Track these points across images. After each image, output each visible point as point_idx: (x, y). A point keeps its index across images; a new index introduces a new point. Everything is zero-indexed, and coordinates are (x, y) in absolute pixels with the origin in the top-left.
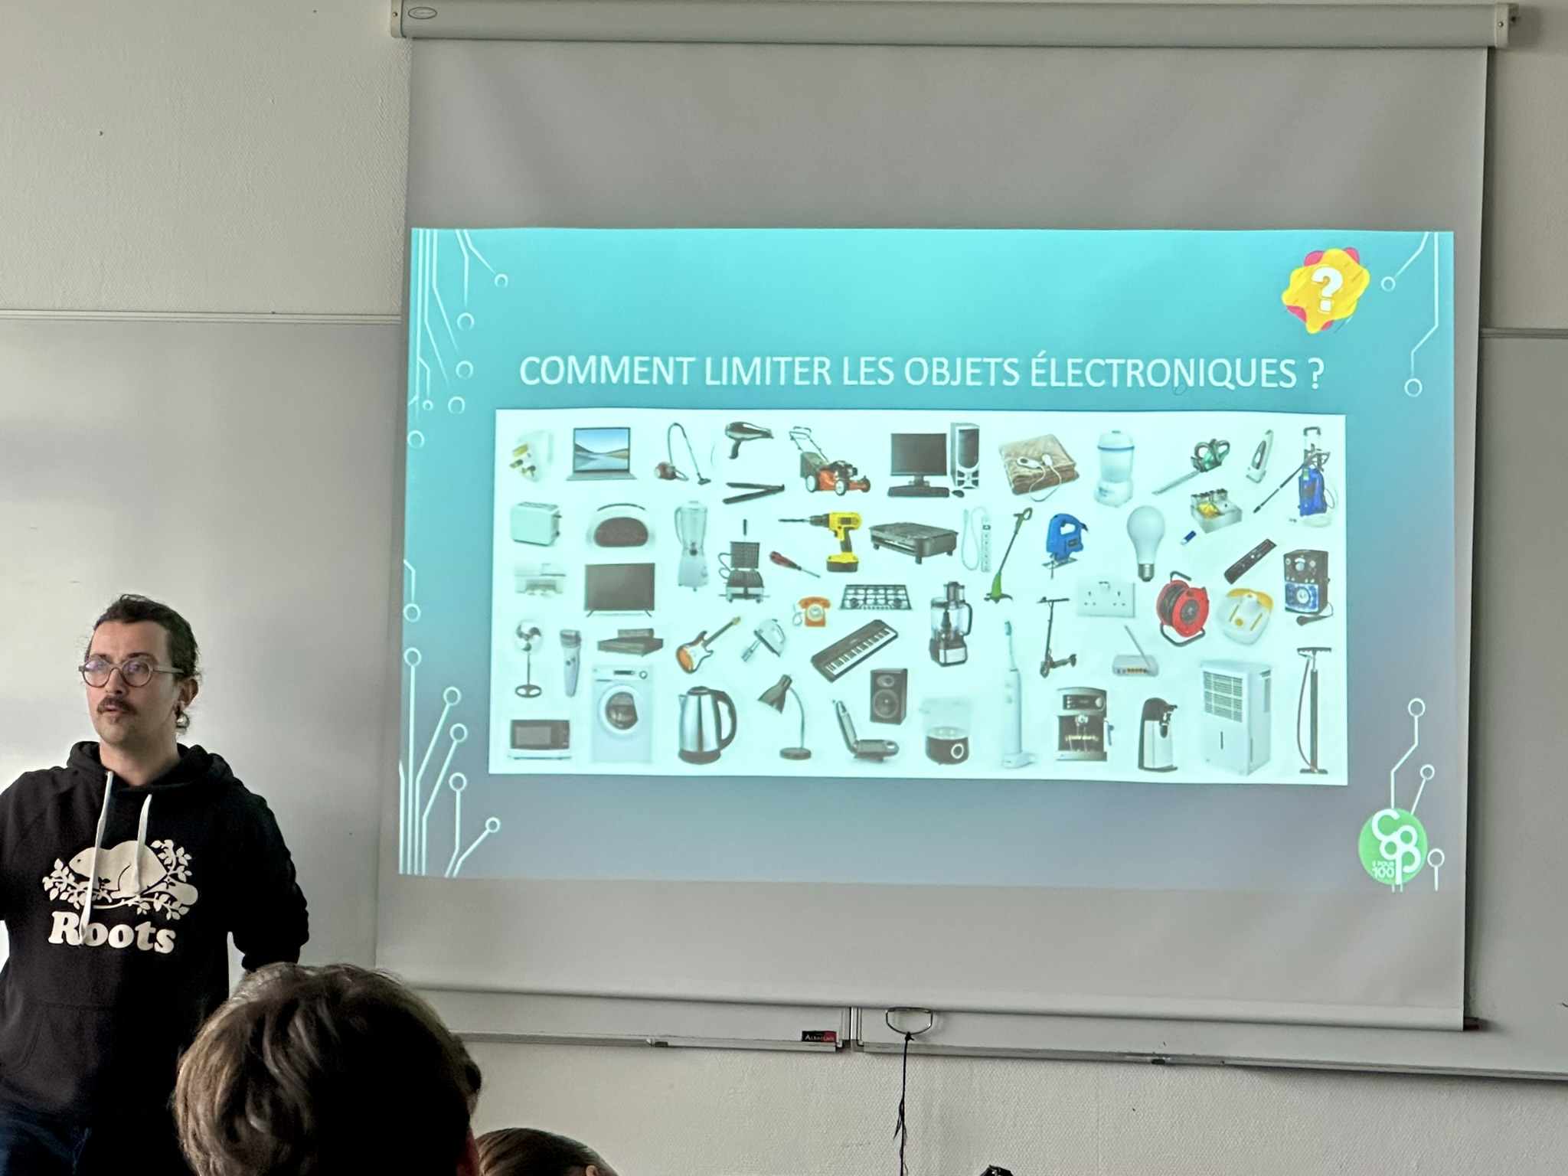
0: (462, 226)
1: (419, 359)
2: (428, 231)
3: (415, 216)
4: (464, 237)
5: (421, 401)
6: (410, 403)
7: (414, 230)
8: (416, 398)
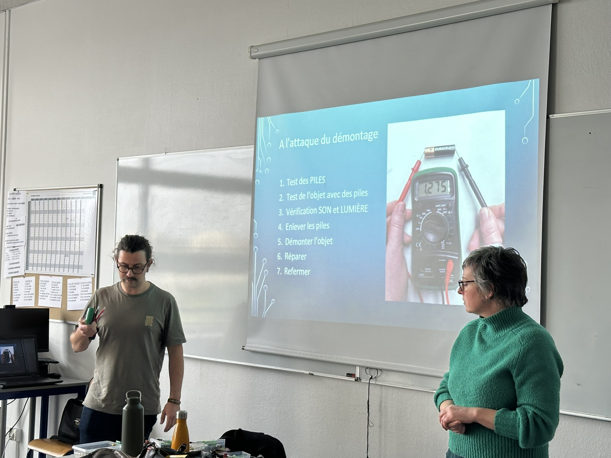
0: (268, 116)
1: (259, 158)
2: (261, 118)
3: (258, 114)
4: (269, 118)
5: (259, 170)
6: (256, 171)
7: (258, 118)
8: (258, 170)
